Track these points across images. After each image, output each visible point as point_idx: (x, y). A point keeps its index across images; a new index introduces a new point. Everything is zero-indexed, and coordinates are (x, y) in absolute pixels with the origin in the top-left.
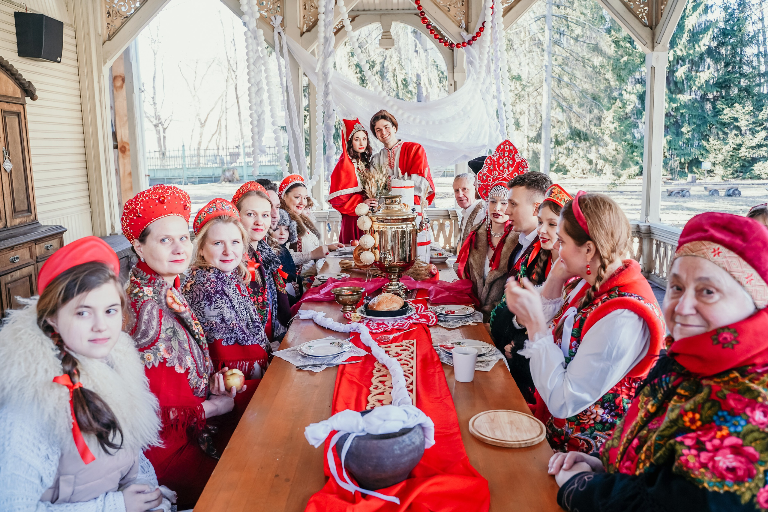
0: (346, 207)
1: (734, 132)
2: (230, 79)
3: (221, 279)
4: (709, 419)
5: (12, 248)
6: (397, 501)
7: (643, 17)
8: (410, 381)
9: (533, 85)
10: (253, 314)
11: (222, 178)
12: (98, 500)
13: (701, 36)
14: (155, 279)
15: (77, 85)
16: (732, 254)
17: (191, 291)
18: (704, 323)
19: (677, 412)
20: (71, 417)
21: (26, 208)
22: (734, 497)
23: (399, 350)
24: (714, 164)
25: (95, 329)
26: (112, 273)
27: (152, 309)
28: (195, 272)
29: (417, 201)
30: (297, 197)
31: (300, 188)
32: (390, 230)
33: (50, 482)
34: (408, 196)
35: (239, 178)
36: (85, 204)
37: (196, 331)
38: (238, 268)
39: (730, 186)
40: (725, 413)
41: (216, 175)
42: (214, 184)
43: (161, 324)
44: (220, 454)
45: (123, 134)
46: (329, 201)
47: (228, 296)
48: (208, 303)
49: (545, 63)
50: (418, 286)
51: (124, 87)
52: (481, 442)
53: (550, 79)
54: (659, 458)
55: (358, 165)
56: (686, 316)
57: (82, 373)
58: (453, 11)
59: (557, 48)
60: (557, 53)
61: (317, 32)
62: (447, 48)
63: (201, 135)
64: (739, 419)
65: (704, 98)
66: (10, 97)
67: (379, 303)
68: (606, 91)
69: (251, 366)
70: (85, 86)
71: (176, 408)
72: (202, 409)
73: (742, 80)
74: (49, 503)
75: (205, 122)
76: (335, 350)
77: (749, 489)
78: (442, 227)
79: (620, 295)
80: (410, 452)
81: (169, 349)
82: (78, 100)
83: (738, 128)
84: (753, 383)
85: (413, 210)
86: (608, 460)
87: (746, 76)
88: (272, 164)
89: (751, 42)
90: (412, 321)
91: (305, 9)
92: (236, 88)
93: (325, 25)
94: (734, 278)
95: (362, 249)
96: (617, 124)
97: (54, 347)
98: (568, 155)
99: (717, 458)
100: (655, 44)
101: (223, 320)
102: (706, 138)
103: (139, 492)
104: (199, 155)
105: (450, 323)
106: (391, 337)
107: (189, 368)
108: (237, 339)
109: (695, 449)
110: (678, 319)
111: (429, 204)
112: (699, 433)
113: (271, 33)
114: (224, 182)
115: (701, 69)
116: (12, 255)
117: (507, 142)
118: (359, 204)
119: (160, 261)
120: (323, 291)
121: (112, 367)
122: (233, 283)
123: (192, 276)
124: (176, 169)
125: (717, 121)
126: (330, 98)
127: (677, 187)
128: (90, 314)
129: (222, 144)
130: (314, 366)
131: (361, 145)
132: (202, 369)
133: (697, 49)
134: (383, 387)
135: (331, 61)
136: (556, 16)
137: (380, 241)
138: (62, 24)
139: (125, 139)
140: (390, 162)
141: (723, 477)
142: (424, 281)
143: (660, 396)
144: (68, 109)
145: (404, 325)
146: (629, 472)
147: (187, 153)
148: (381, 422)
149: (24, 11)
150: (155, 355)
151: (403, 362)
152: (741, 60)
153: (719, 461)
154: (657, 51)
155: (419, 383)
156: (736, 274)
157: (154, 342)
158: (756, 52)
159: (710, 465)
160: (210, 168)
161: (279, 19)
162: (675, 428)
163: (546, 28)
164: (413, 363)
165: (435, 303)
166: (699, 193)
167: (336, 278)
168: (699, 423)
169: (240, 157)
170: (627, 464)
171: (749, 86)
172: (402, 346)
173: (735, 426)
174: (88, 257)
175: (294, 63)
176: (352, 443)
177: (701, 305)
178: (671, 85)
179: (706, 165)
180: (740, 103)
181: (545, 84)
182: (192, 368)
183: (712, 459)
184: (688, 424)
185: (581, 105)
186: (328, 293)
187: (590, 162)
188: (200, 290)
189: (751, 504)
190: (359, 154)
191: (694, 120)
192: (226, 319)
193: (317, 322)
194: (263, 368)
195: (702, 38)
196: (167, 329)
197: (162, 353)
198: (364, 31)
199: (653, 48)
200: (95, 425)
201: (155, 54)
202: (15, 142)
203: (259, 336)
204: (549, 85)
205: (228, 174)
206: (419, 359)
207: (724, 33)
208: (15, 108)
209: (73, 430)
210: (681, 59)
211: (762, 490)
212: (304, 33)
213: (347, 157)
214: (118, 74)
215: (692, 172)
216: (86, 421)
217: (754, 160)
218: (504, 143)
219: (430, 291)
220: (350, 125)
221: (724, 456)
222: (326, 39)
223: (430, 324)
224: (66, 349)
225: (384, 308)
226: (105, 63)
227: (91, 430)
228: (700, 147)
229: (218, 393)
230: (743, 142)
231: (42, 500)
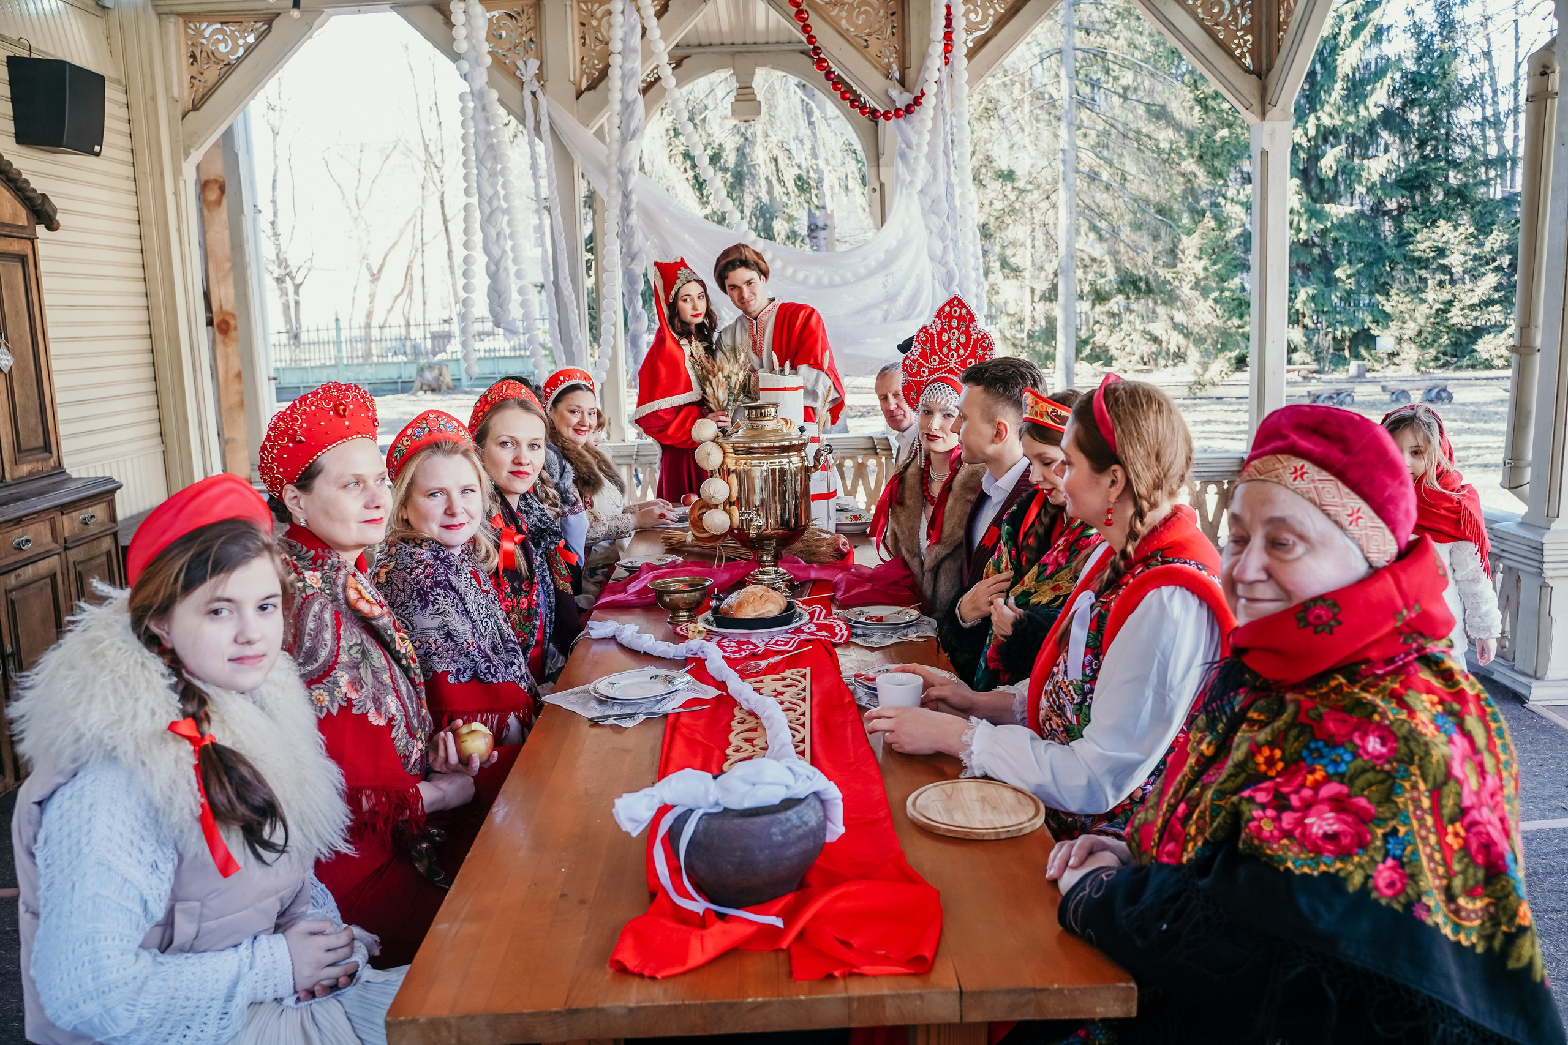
0: (670, 431)
1: (1439, 276)
2: (431, 185)
3: (443, 560)
4: (1296, 756)
5: (18, 521)
6: (779, 923)
7: (1243, 55)
8: (799, 737)
9: (1038, 187)
10: (505, 626)
11: (417, 384)
12: (242, 948)
13: (1369, 88)
14: (323, 558)
15: (132, 200)
16: (1325, 475)
17: (389, 583)
18: (1282, 595)
19: (1244, 748)
20: (199, 795)
21: (40, 442)
22: (1335, 882)
23: (778, 686)
24: (1400, 340)
25: (241, 640)
26: (267, 539)
27: (322, 611)
28: (393, 549)
29: (809, 414)
30: (573, 412)
31: (579, 393)
32: (759, 469)
33: (159, 912)
34: (792, 405)
35: (451, 384)
36: (151, 437)
37: (403, 651)
38: (474, 540)
39: (1430, 384)
40: (1321, 744)
41: (405, 378)
42: (400, 396)
43: (338, 638)
44: (450, 880)
45: (224, 296)
46: (637, 421)
47: (457, 592)
48: (420, 605)
49: (1063, 144)
50: (813, 575)
51: (224, 202)
52: (928, 832)
53: (1072, 176)
54: (1216, 830)
55: (691, 350)
56: (1252, 583)
57: (214, 717)
58: (874, 45)
59: (1084, 114)
60: (1086, 124)
61: (608, 90)
62: (864, 119)
63: (372, 297)
64: (1341, 751)
65: (1378, 210)
66: (8, 225)
67: (740, 605)
68: (1185, 198)
69: (503, 722)
70: (149, 201)
71: (374, 790)
72: (418, 795)
73: (1451, 174)
74: (156, 951)
75: (380, 270)
76: (660, 689)
77: (1360, 866)
78: (861, 471)
79: (1163, 563)
80: (801, 838)
81: (356, 683)
82: (134, 229)
83: (1446, 269)
84: (1368, 691)
85: (802, 429)
86: (1139, 846)
87: (1460, 164)
88: (518, 353)
89: (1467, 98)
90: (802, 637)
91: (584, 44)
92: (442, 202)
93: (623, 77)
94: (1329, 515)
95: (707, 506)
96: (1205, 262)
97: (166, 671)
98: (1112, 329)
99: (1308, 821)
100: (1268, 107)
101: (449, 636)
102: (1384, 289)
103: (314, 934)
104: (368, 339)
105: (875, 639)
106: (764, 663)
107: (393, 718)
108: (475, 672)
109: (1273, 808)
110: (1240, 589)
111: (833, 422)
112: (1279, 780)
113: (518, 92)
114: (421, 393)
115: (1371, 152)
116: (17, 535)
117: (955, 302)
118: (699, 421)
119: (344, 521)
120: (633, 588)
121: (262, 708)
122: (466, 568)
123: (389, 555)
124: (323, 366)
125: (1405, 256)
126: (634, 219)
127: (1328, 387)
128: (231, 612)
129: (416, 315)
130: (621, 717)
131: (694, 308)
132: (415, 721)
133: (1362, 112)
134: (751, 749)
135: (634, 147)
136: (1083, 51)
137: (740, 491)
138: (100, 80)
139: (228, 307)
140: (755, 343)
141: (1318, 851)
142: (824, 566)
143: (1220, 727)
144: (114, 248)
145: (787, 643)
146: (1172, 861)
147: (345, 335)
148: (748, 788)
149: (26, 54)
150: (331, 693)
151: (787, 705)
152: (1448, 134)
153: (1312, 825)
154: (1271, 120)
155: (816, 739)
156: (1332, 510)
157: (329, 669)
158: (1478, 118)
159: (1298, 832)
160: (393, 363)
161: (534, 64)
162: (1243, 776)
163: (1063, 74)
164: (806, 707)
165: (845, 605)
166: (1372, 398)
167: (657, 563)
168: (1280, 766)
169: (453, 341)
170: (1170, 847)
171: (1466, 185)
172: (784, 679)
173: (1335, 763)
174: (220, 511)
175: (563, 155)
176: (697, 825)
177: (1276, 565)
178: (1313, 185)
179: (1385, 341)
180: (1448, 220)
181: (1061, 186)
182: (398, 717)
183: (1300, 822)
184: (1263, 768)
185: (1137, 227)
186: (645, 590)
187: (1156, 340)
188: (405, 581)
189: (1364, 890)
190: (693, 327)
191: (1360, 254)
192: (455, 633)
193: (624, 642)
194: (526, 726)
195: (1374, 89)
196: (351, 647)
197: (344, 690)
198: (701, 85)
199: (1263, 115)
200: (241, 809)
201: (276, 134)
202: (17, 313)
203: (515, 668)
204: (1068, 188)
205: (429, 376)
206: (816, 699)
207: (1415, 81)
208: (16, 246)
209: (203, 819)
210: (1331, 133)
211: (1381, 867)
212: (582, 92)
213: (671, 334)
214: (212, 177)
215: (1357, 356)
216: (225, 801)
217: (1479, 332)
218: (950, 303)
219: (836, 584)
220: (670, 272)
221: (1320, 816)
222: (627, 106)
223: (836, 640)
224: (186, 676)
225: (749, 613)
226: (187, 155)
227: (234, 819)
228: (1372, 307)
229: (445, 769)
230: (1454, 295)
231: (143, 946)
